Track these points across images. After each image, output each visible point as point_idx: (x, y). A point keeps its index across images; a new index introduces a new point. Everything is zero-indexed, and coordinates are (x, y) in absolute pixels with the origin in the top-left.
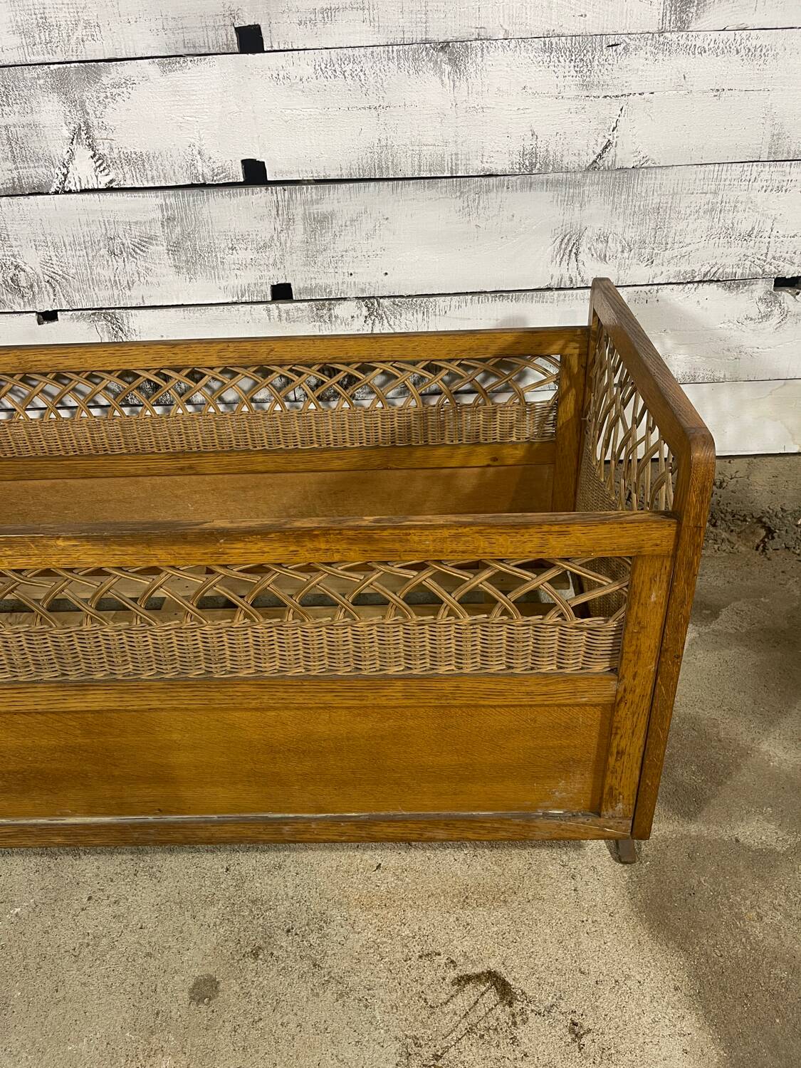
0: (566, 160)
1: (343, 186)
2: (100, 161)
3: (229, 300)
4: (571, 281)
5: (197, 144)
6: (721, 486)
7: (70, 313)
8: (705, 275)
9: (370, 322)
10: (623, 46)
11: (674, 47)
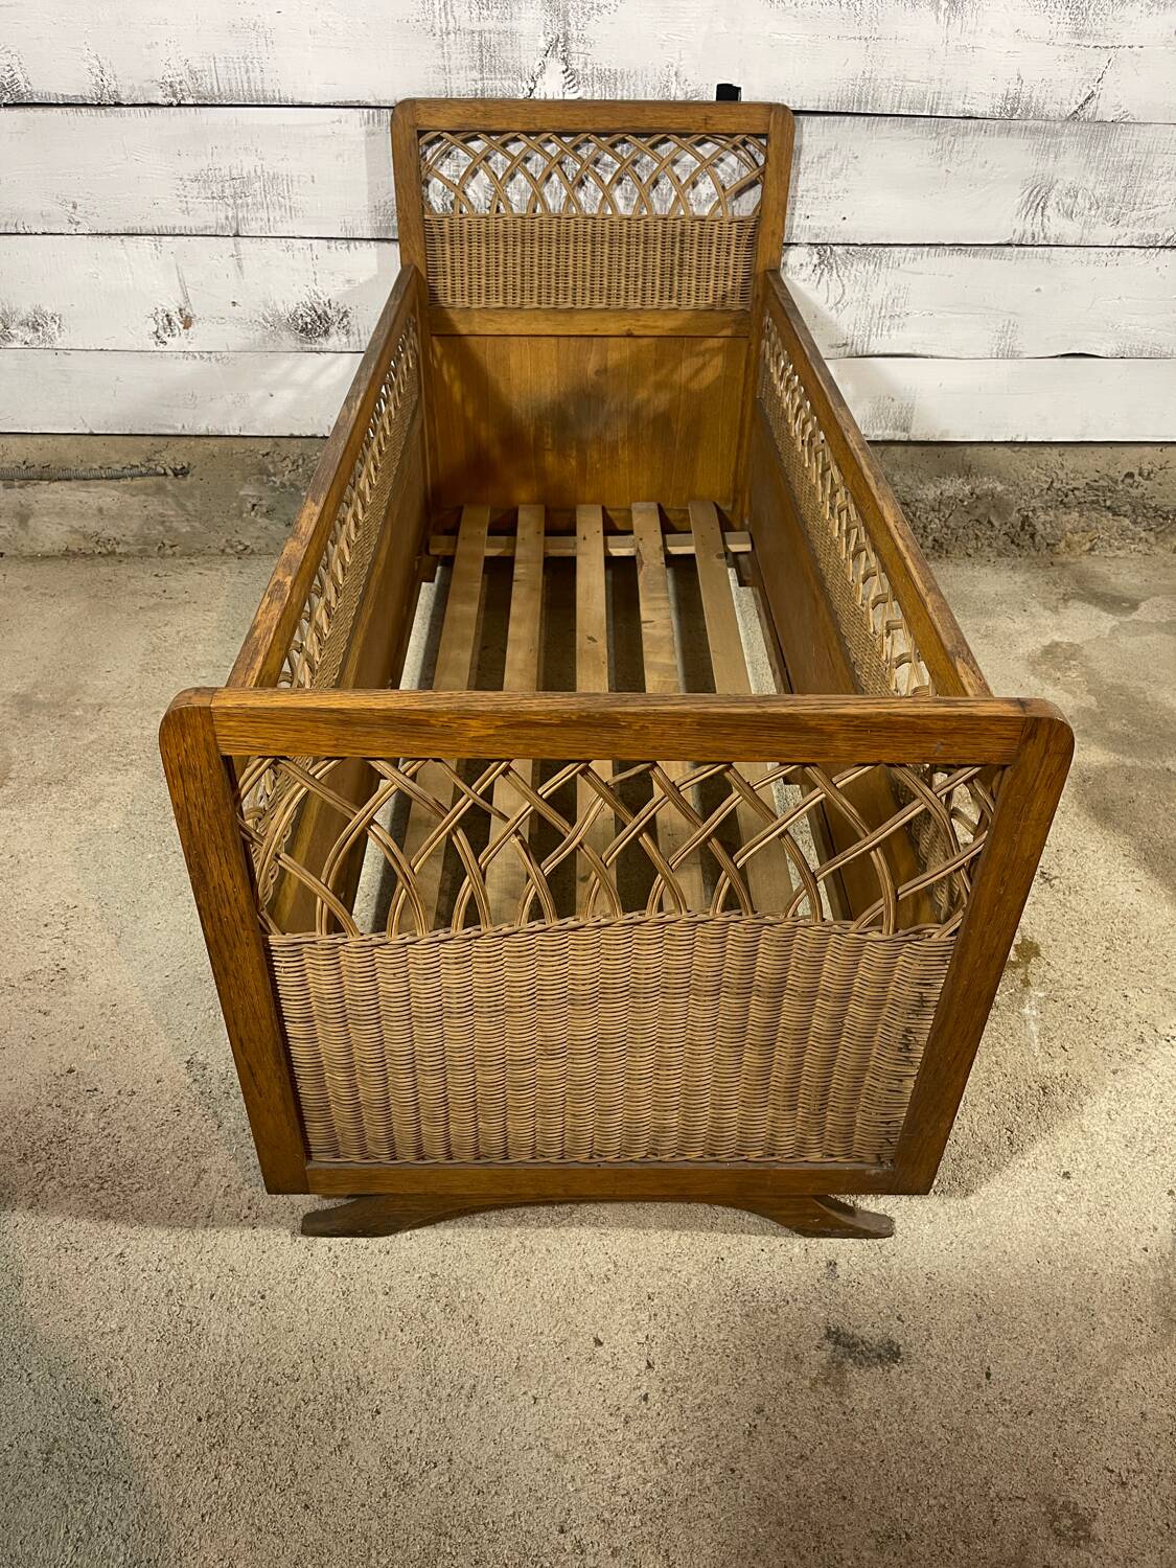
0: (1047, 107)
1: (818, 118)
2: (571, 77)
4: (1034, 238)
5: (675, 64)
6: (1148, 478)
8: (1168, 240)
9: (818, 271)
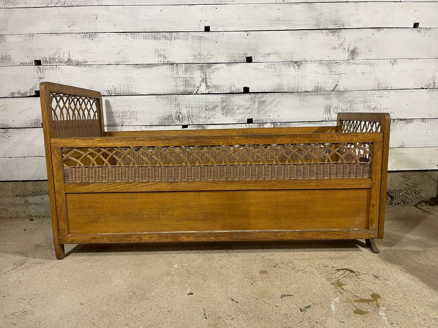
0: (326, 89)
2: (208, 87)
3: (235, 123)
4: (329, 119)
5: (233, 83)
7: (192, 125)
10: (339, 63)
11: (351, 63)
